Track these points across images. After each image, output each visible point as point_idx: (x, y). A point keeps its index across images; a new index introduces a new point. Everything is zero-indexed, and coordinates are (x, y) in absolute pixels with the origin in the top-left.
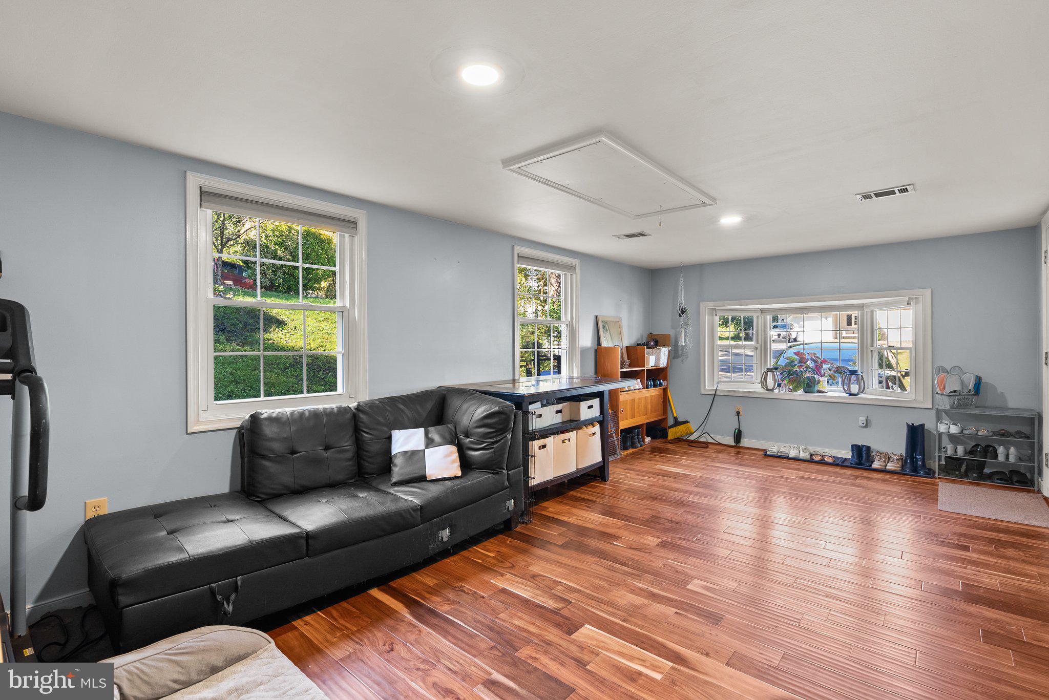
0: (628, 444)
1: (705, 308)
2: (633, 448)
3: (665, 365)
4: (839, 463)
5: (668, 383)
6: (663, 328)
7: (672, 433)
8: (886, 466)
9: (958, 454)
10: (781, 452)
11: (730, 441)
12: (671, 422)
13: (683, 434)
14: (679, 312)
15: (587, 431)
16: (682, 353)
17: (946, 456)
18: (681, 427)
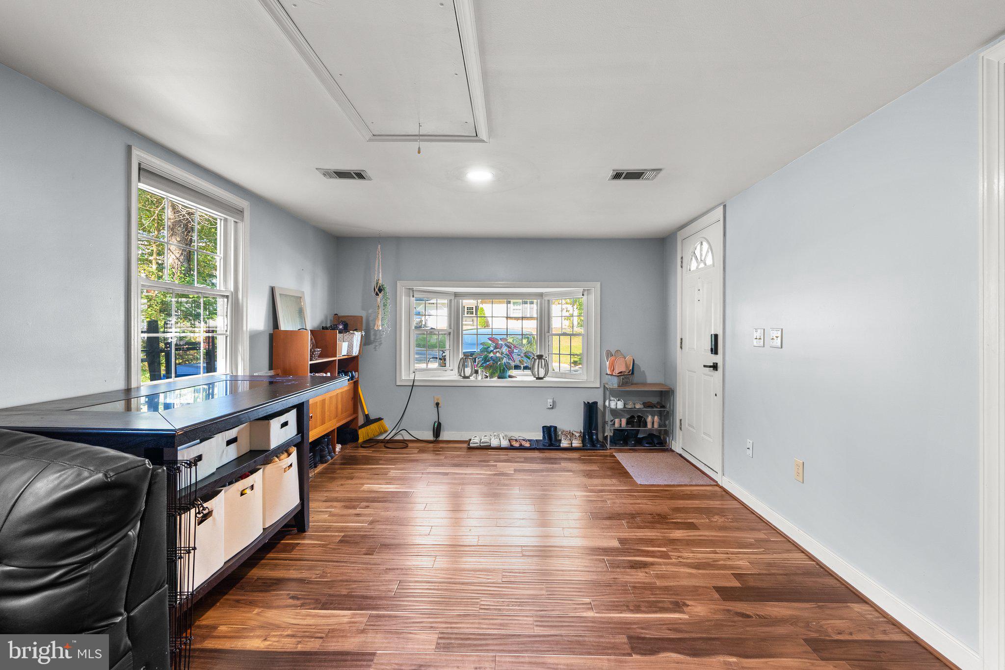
0: (317, 459)
1: (401, 287)
2: (322, 463)
3: (357, 354)
4: (535, 446)
5: (360, 374)
6: (352, 308)
7: (363, 434)
8: (572, 444)
9: (622, 426)
10: (483, 443)
11: (429, 436)
12: (361, 421)
13: (376, 433)
14: (377, 290)
15: (280, 464)
16: (375, 339)
17: (614, 429)
18: (374, 427)
